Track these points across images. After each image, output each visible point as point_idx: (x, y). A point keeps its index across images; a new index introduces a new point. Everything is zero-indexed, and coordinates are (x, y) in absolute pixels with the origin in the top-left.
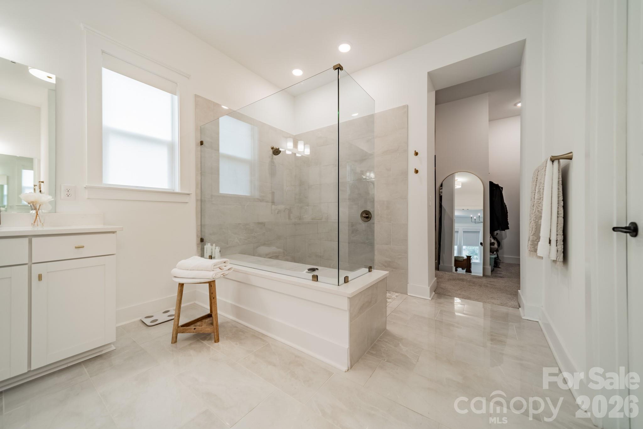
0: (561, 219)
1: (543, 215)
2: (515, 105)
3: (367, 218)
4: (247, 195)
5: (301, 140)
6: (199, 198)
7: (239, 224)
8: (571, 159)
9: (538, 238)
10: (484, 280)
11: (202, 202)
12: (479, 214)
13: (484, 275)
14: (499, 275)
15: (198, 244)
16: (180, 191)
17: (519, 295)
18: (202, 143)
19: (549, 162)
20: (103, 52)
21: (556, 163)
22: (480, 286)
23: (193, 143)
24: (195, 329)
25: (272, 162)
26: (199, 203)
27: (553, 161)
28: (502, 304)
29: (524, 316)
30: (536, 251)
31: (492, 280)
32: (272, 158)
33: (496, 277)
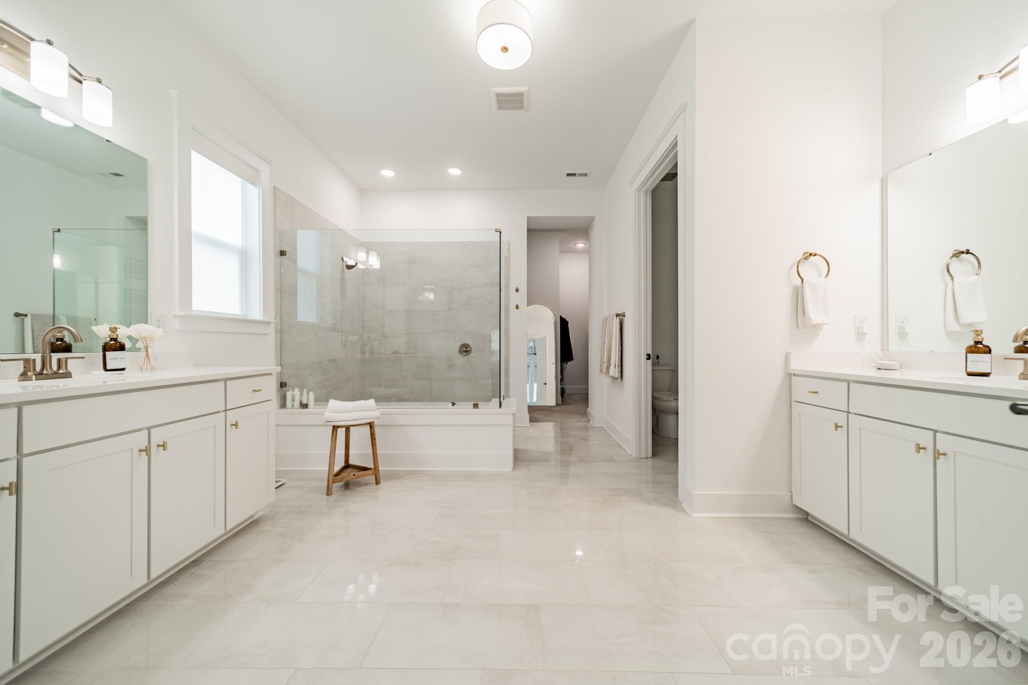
0: (620, 352)
1: (612, 349)
2: (575, 245)
3: (466, 351)
4: (314, 322)
5: (373, 250)
6: (279, 328)
7: (314, 362)
8: (624, 316)
9: (610, 364)
10: (559, 408)
11: (281, 332)
12: (531, 344)
13: (557, 405)
14: (567, 403)
15: (278, 391)
16: (262, 319)
17: (588, 413)
18: (283, 253)
19: (615, 317)
20: (193, 128)
21: (618, 317)
22: (558, 412)
23: (272, 254)
24: (354, 475)
25: (343, 279)
26: (279, 335)
27: (616, 316)
28: (579, 421)
29: (594, 424)
30: (609, 372)
31: (564, 407)
32: (343, 273)
33: (565, 404)
